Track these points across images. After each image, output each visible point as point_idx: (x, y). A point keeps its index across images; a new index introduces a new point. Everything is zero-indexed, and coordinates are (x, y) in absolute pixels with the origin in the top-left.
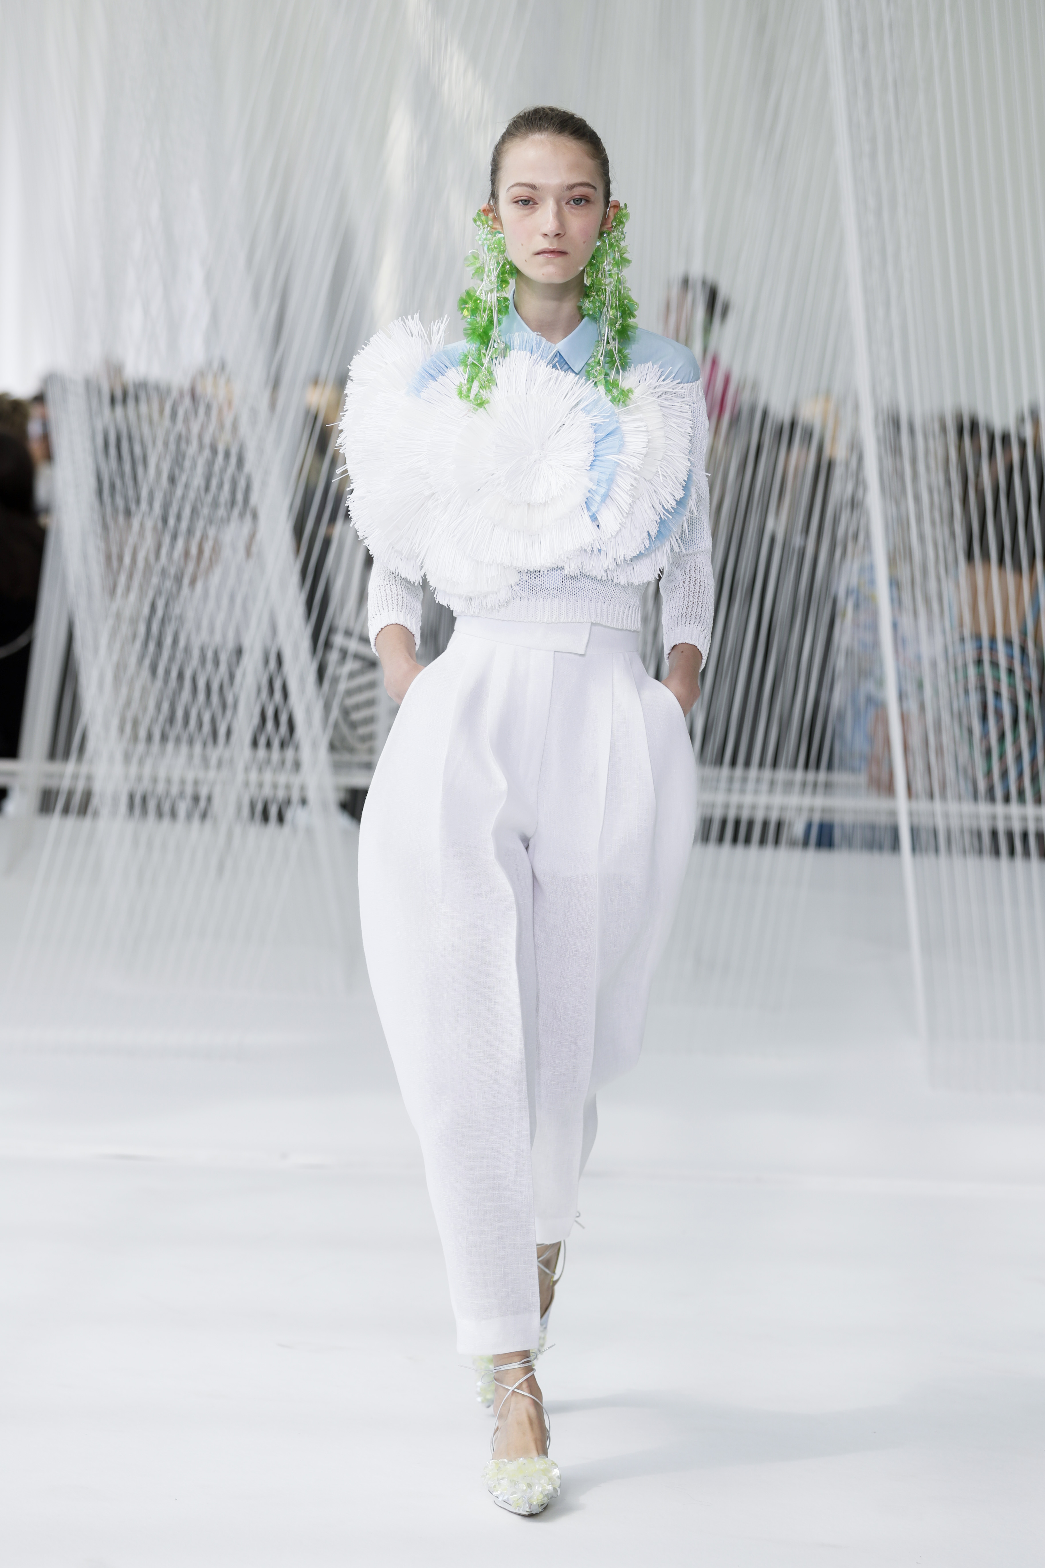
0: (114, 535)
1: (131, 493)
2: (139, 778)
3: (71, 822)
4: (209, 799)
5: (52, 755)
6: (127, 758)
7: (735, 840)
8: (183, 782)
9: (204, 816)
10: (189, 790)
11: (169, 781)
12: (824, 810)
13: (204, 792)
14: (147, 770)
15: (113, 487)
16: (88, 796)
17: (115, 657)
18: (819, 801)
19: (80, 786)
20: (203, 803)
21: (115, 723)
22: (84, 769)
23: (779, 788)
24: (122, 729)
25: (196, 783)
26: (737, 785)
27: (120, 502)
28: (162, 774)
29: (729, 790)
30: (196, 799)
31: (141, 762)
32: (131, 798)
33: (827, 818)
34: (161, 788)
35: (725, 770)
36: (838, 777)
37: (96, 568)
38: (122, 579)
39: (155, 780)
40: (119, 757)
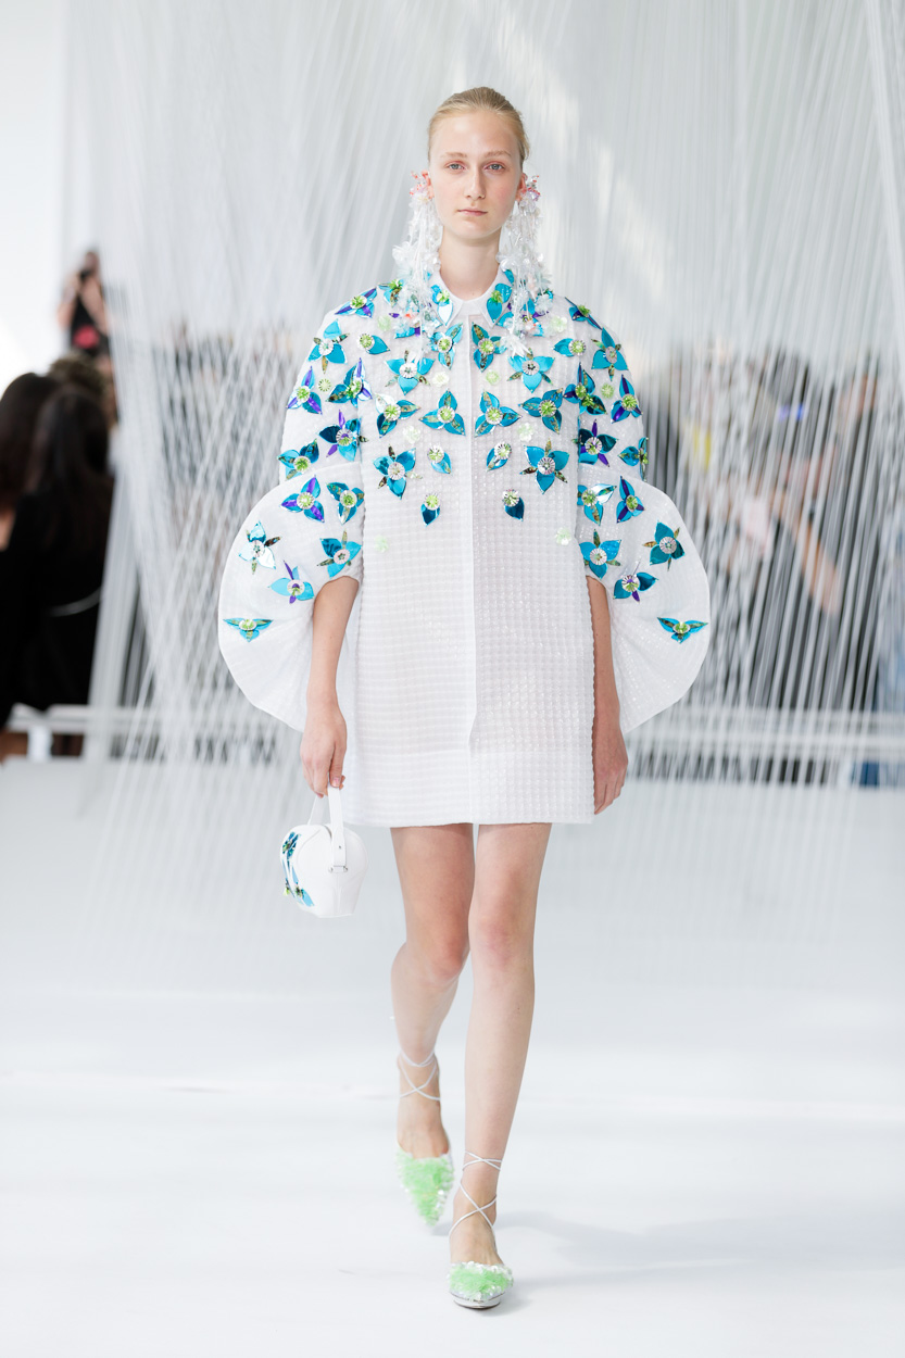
0: (179, 489)
1: (196, 450)
2: (205, 724)
3: (139, 765)
4: (273, 743)
5: (122, 701)
6: (193, 704)
7: (782, 778)
8: (247, 727)
9: (268, 759)
10: (253, 735)
11: (233, 726)
12: (868, 750)
13: (268, 736)
14: (213, 716)
15: (178, 445)
16: (155, 742)
17: (181, 606)
18: (864, 741)
19: (148, 732)
20: (267, 747)
21: (181, 669)
22: (152, 715)
23: (825, 728)
24: (187, 677)
25: (260, 728)
26: (783, 726)
27: (185, 458)
28: (227, 720)
29: (776, 730)
30: (261, 744)
31: (207, 707)
32: (198, 744)
33: (872, 757)
34: (226, 731)
35: (772, 711)
36: (882, 717)
37: (163, 524)
38: (188, 530)
39: (220, 726)
40: (185, 702)
